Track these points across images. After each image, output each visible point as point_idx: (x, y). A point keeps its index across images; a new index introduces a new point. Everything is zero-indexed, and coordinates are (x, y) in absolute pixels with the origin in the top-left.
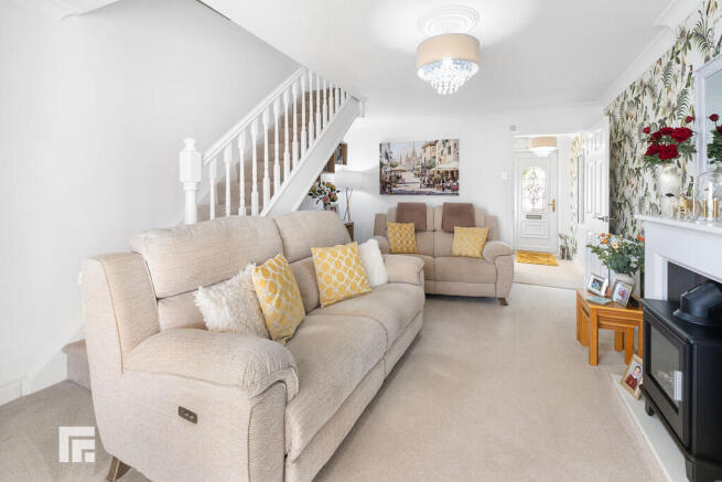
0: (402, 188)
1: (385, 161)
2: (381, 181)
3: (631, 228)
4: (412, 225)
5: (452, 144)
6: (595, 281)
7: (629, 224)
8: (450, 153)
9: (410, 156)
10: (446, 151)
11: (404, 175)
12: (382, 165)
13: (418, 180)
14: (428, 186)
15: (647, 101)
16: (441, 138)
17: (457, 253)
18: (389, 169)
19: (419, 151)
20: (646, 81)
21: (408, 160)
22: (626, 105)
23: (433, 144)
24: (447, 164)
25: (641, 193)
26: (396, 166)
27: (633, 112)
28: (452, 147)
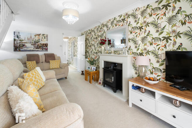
0: (25, 49)
1: (17, 39)
2: (14, 46)
3: (89, 57)
4: (35, 61)
5: (46, 36)
6: (88, 67)
7: (88, 56)
8: (45, 38)
9: (29, 38)
10: (44, 38)
11: (26, 44)
12: (15, 40)
13: (33, 46)
14: (37, 48)
15: (93, 33)
16: (42, 33)
17: (52, 68)
18: (19, 42)
19: (33, 37)
20: (93, 29)
21: (28, 39)
22: (87, 33)
23: (39, 35)
24: (44, 42)
25: (91, 50)
26: (23, 41)
27: (89, 35)
28: (46, 37)
